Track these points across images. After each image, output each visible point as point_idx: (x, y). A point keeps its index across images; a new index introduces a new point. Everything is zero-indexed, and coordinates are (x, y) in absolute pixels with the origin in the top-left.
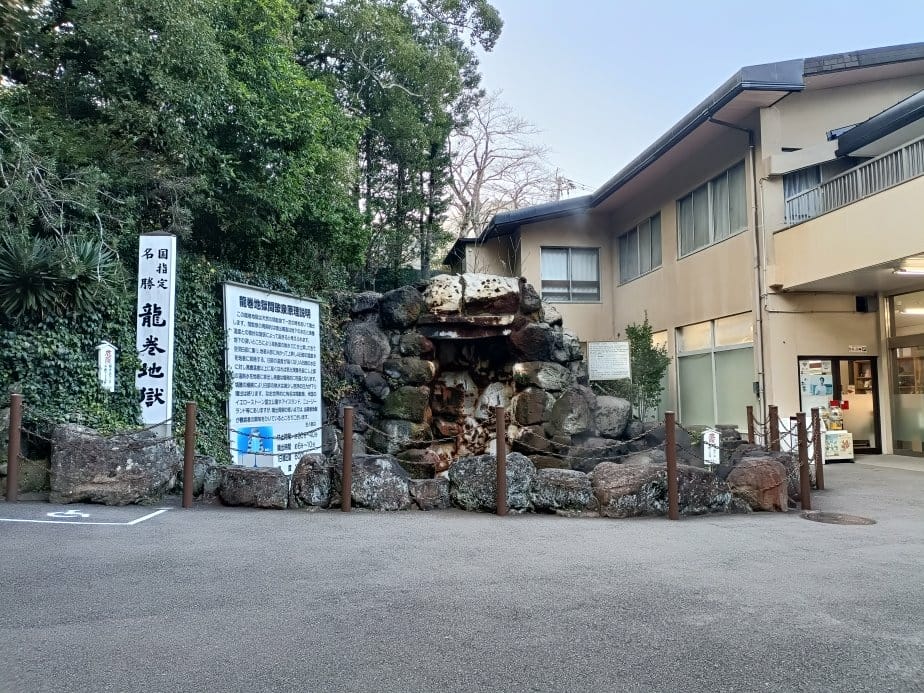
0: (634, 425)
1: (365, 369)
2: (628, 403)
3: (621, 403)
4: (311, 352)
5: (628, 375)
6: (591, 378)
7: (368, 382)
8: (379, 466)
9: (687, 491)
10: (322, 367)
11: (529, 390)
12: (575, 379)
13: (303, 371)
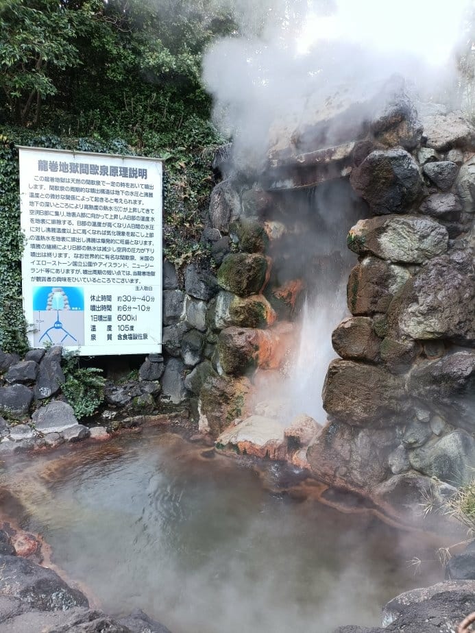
1: (222, 233)
4: (146, 215)
11: (366, 262)
13: (133, 234)
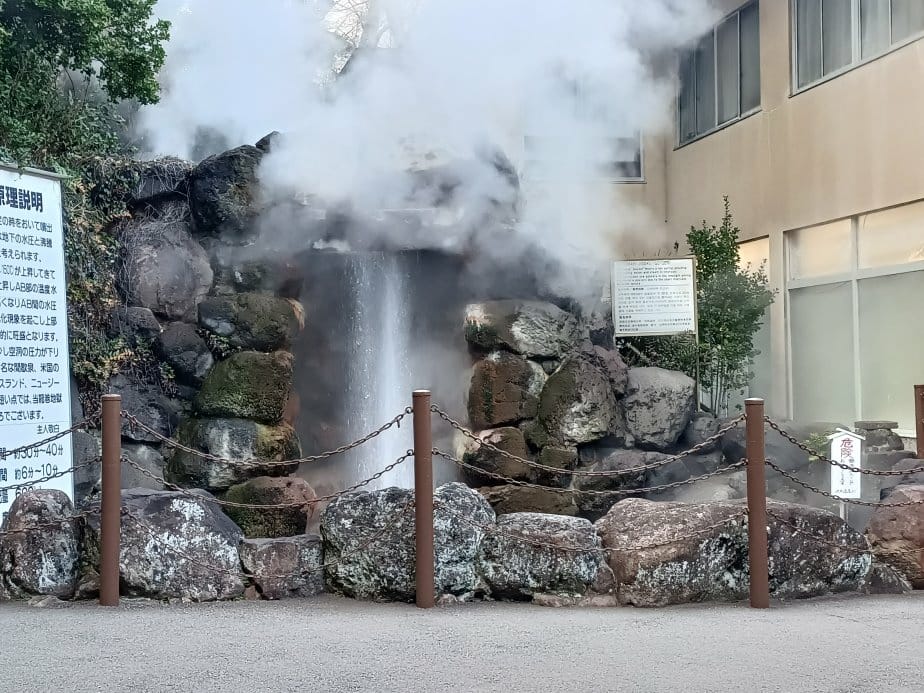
0: (701, 424)
1: (161, 317)
2: (690, 382)
3: (676, 382)
4: (45, 282)
5: (692, 326)
6: (619, 332)
7: (168, 344)
8: (178, 513)
9: (786, 552)
10: (69, 313)
11: (494, 357)
12: (586, 334)
13: (29, 320)
